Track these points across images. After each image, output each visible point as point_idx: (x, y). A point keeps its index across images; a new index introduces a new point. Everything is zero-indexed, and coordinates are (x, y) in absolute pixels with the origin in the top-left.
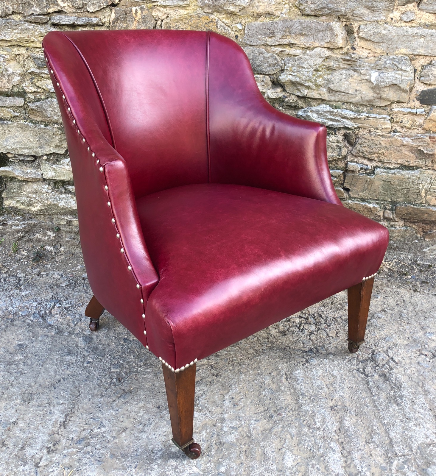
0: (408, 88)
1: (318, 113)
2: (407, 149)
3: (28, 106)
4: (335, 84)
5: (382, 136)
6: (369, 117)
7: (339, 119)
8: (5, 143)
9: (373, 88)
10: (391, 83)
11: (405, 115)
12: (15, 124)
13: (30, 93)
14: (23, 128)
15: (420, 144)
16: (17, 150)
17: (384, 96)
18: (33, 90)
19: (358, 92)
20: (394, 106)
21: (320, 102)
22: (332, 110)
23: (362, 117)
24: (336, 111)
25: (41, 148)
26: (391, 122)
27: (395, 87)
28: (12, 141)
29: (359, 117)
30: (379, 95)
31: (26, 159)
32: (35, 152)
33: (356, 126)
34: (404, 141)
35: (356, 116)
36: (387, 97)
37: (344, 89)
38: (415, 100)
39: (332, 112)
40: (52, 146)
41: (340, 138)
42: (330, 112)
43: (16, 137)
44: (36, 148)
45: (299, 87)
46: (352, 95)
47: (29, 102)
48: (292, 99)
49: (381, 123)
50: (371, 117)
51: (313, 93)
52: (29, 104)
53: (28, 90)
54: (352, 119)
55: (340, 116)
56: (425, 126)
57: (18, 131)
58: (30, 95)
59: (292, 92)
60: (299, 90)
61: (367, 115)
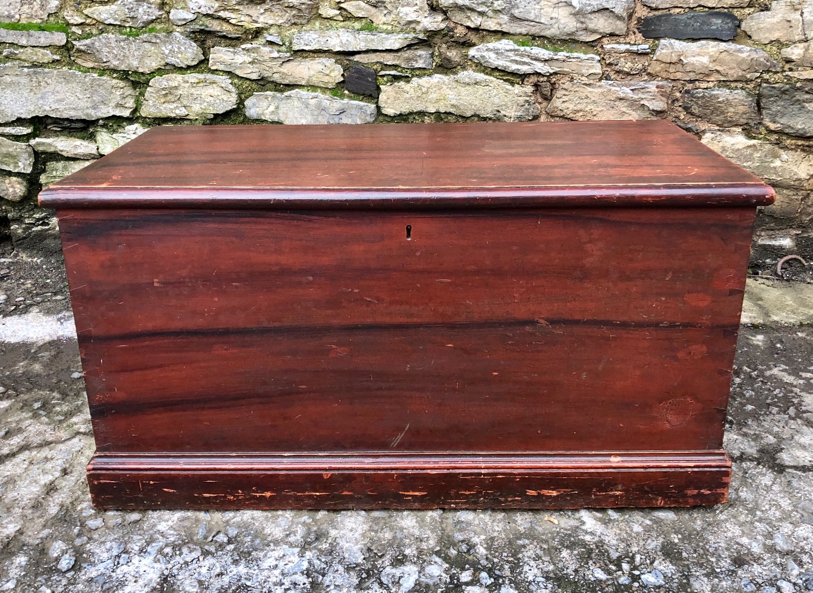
0: (625, 15)
1: (497, 52)
2: (626, 104)
3: (73, 46)
4: (521, 10)
5: (589, 85)
6: (570, 58)
7: (527, 61)
8: (41, 102)
9: (575, 15)
10: (601, 7)
11: (622, 55)
12: (55, 72)
13: (76, 25)
14: (67, 79)
15: (643, 96)
16: (60, 111)
17: (591, 26)
18: (80, 21)
19: (554, 21)
20: (605, 40)
21: (500, 35)
22: (517, 47)
23: (560, 57)
24: (522, 48)
25: (95, 109)
26: (601, 65)
27: (607, 13)
28: (51, 98)
29: (555, 57)
30: (584, 25)
31: (73, 125)
32: (87, 115)
33: (552, 71)
34: (620, 93)
35: (551, 56)
36: (596, 28)
37: (534, 17)
38: (636, 30)
39: (517, 50)
40: (110, 105)
41: (529, 89)
42: (515, 50)
43: (57, 92)
44: (87, 108)
45: (469, 14)
46: (546, 25)
47: (75, 40)
48: (460, 31)
49: (588, 66)
50: (574, 58)
51: (490, 22)
52: (74, 43)
53: (72, 21)
54: (546, 61)
55: (528, 56)
56: (650, 70)
57: (59, 82)
58: (74, 29)
59: (460, 21)
60: (469, 17)
61: (567, 55)
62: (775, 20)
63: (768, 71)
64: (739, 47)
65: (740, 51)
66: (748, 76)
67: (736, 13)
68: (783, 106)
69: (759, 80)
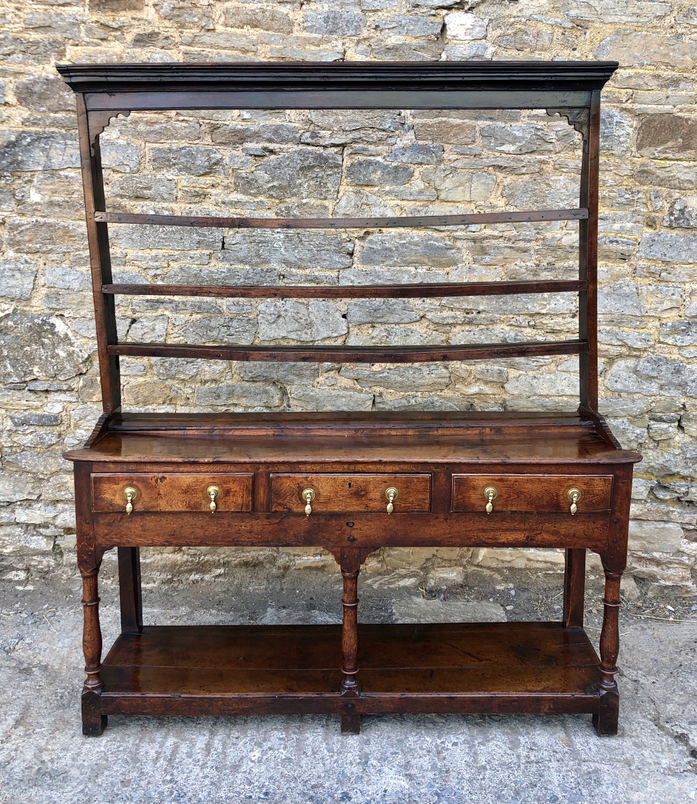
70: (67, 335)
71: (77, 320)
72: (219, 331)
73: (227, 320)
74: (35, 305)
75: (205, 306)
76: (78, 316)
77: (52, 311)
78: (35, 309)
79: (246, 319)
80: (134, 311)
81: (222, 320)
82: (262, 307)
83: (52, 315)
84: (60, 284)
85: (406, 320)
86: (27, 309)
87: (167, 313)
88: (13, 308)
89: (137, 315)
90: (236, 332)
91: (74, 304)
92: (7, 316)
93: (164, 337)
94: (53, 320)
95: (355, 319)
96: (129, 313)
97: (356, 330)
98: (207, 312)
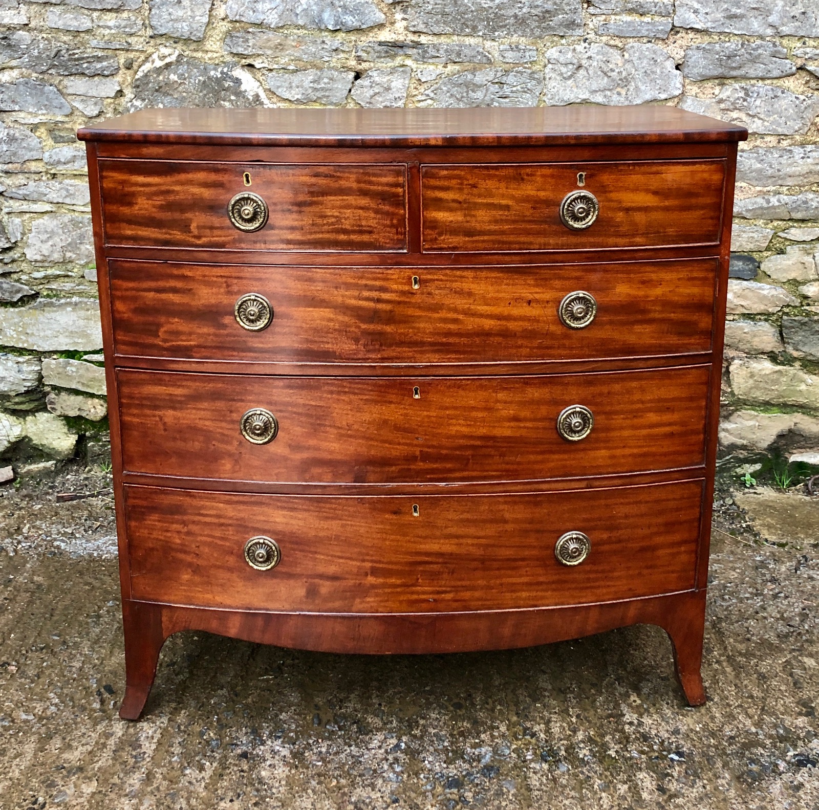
62: (790, 262)
63: (788, 306)
64: (759, 285)
65: (760, 288)
66: (770, 310)
67: (756, 256)
68: (803, 336)
69: (780, 314)
70: (257, 96)
71: (274, 73)
72: (487, 90)
73: (499, 74)
74: (211, 49)
75: (466, 51)
76: (276, 66)
77: (236, 59)
78: (210, 55)
79: (529, 71)
80: (359, 59)
81: (492, 74)
82: (553, 53)
83: (235, 64)
84: (250, 17)
85: (776, 73)
86: (199, 55)
87: (409, 62)
88: (177, 53)
89: (365, 65)
90: (512, 92)
91: (270, 48)
92: (168, 65)
93: (403, 101)
94: (238, 73)
95: (696, 71)
96: (352, 63)
97: (694, 89)
98: (470, 62)
